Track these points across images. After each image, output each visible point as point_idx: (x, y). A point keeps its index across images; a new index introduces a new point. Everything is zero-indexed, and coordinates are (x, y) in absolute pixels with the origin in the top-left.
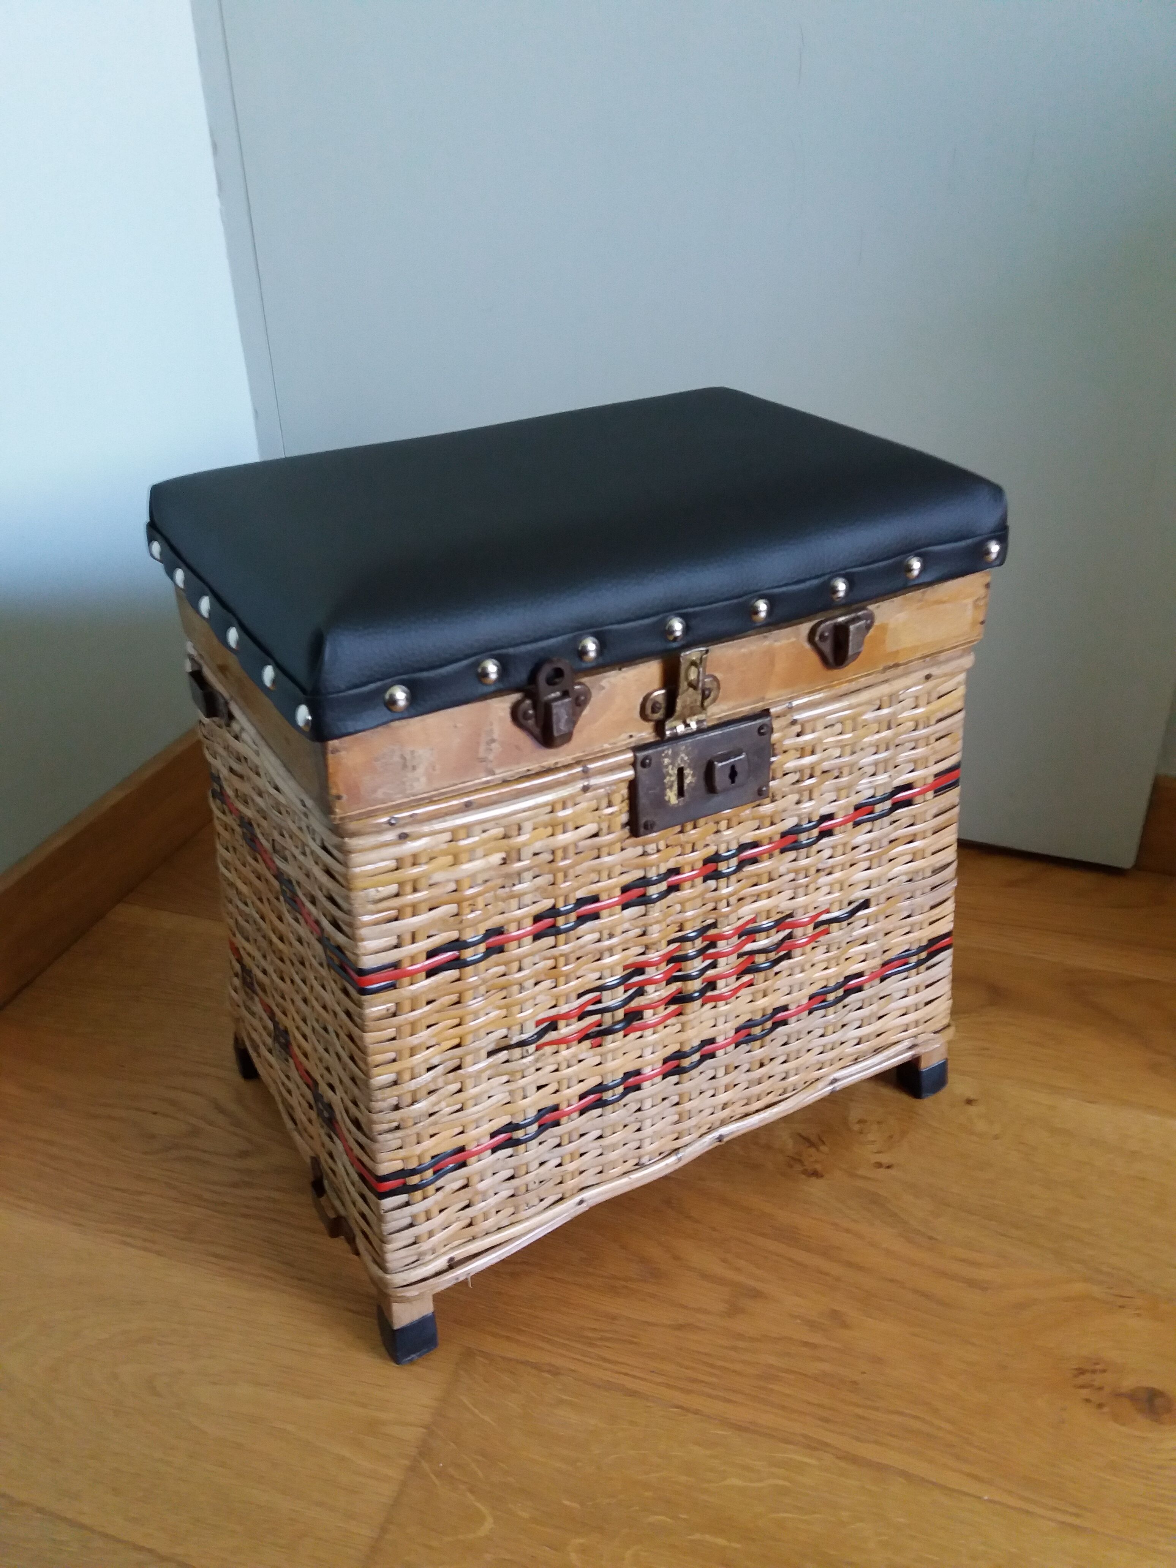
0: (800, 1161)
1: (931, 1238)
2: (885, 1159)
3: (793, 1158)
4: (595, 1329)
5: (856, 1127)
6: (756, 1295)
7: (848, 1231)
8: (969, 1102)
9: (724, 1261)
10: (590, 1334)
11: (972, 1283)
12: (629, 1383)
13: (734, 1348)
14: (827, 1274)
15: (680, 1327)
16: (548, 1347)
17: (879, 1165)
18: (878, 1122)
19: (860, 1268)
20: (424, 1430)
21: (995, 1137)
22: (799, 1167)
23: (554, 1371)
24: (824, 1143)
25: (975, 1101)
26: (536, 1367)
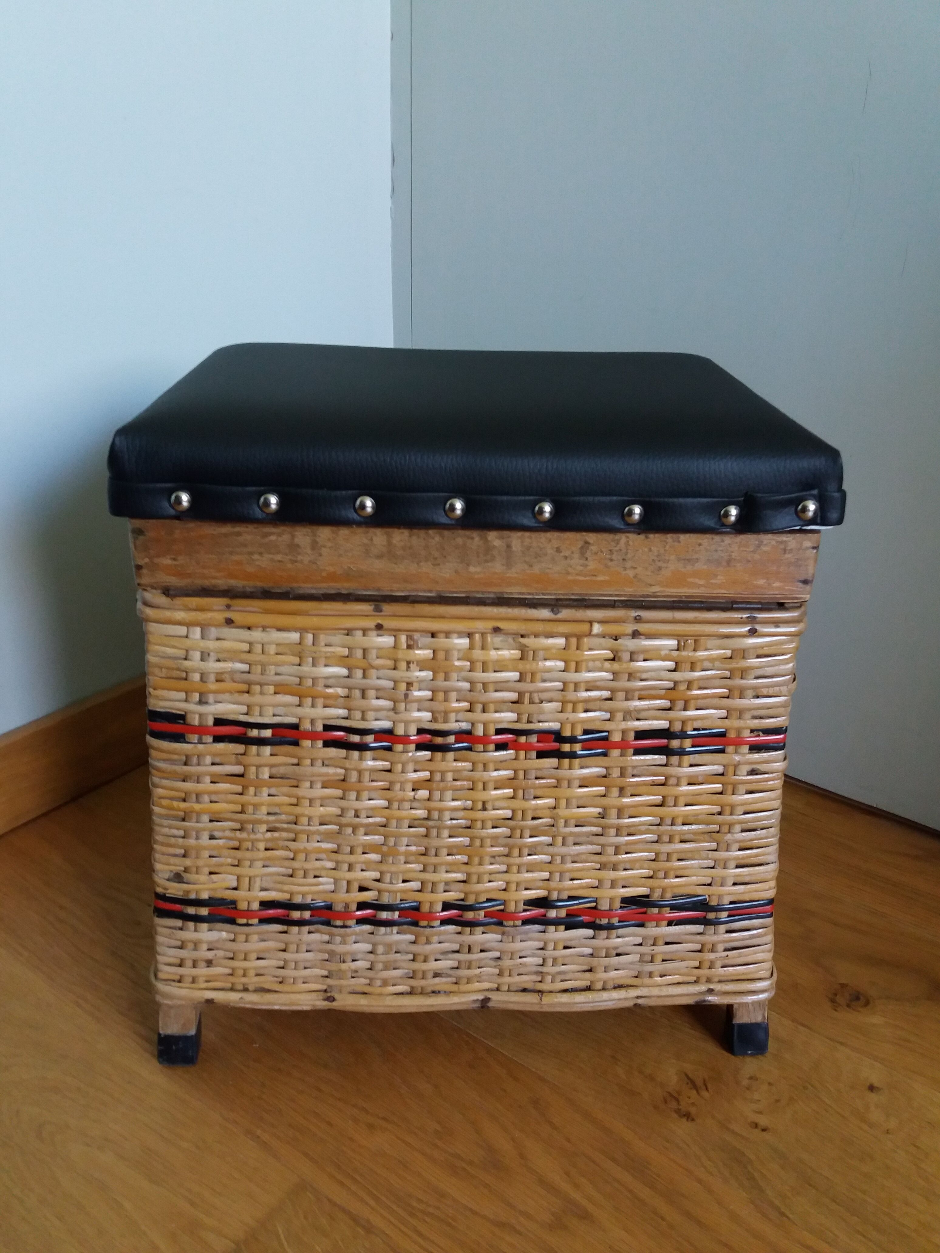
0: (677, 1100)
1: (783, 1214)
2: (763, 1121)
3: (671, 1095)
4: (422, 1201)
5: (745, 1082)
6: (585, 1216)
7: (700, 1181)
8: (872, 1088)
9: (567, 1174)
10: (415, 1204)
14: (663, 1219)
15: (501, 1225)
16: (372, 1203)
17: (756, 1125)
18: (770, 1084)
19: (699, 1223)
20: (233, 1245)
21: (888, 1132)
22: (674, 1105)
23: (369, 1229)
24: (707, 1089)
25: (878, 1089)
26: (355, 1219)
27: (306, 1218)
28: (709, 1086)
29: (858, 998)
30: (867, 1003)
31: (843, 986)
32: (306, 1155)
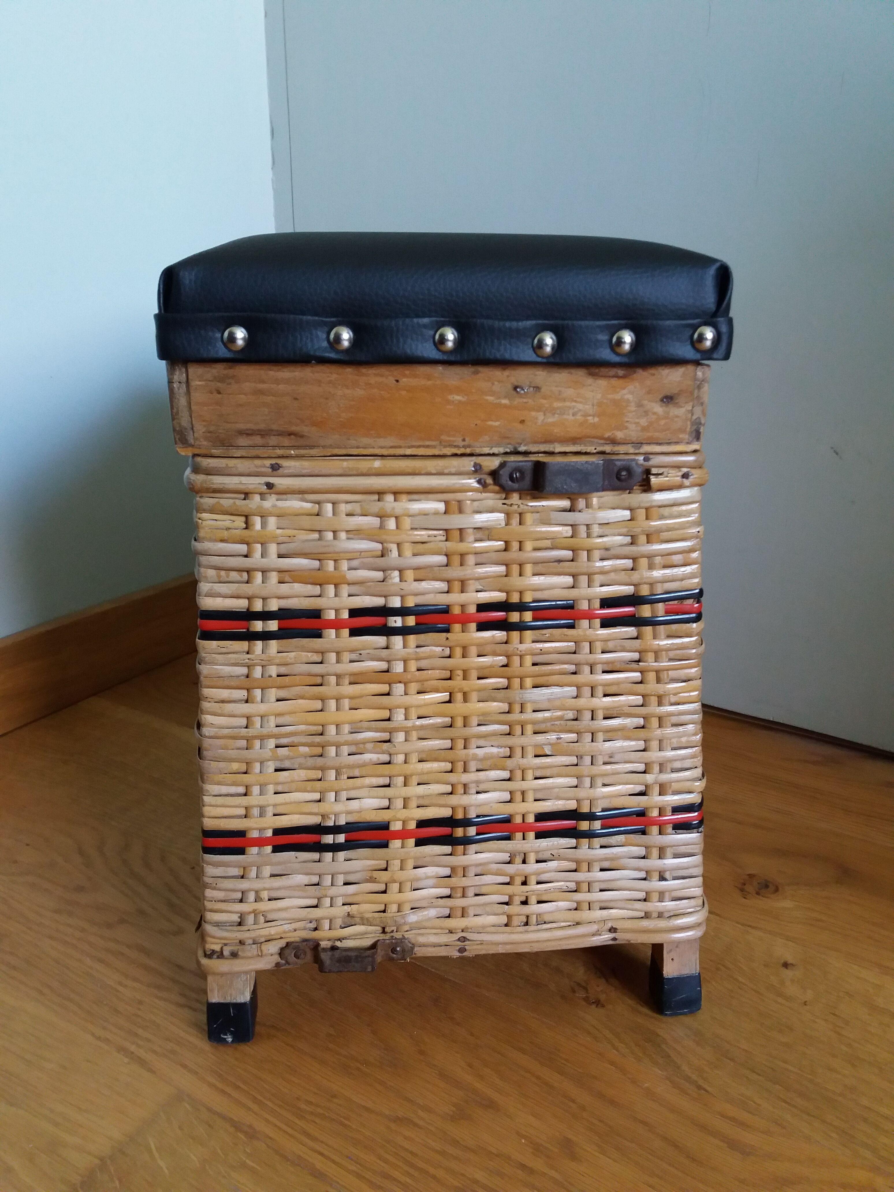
0: (585, 988)
1: (700, 1087)
3: (579, 985)
4: (311, 1103)
6: (490, 1105)
8: (786, 965)
9: (470, 1065)
10: (303, 1106)
11: (733, 1145)
12: (319, 1163)
13: (442, 1153)
14: (573, 1101)
15: (398, 1120)
16: (255, 1108)
19: (612, 1102)
20: (97, 1161)
21: (805, 1003)
22: (582, 994)
23: (252, 1134)
24: (616, 977)
25: (793, 966)
26: (237, 1126)
27: (180, 1128)
28: (618, 973)
29: (767, 886)
30: (777, 890)
31: (751, 876)
32: (184, 1066)
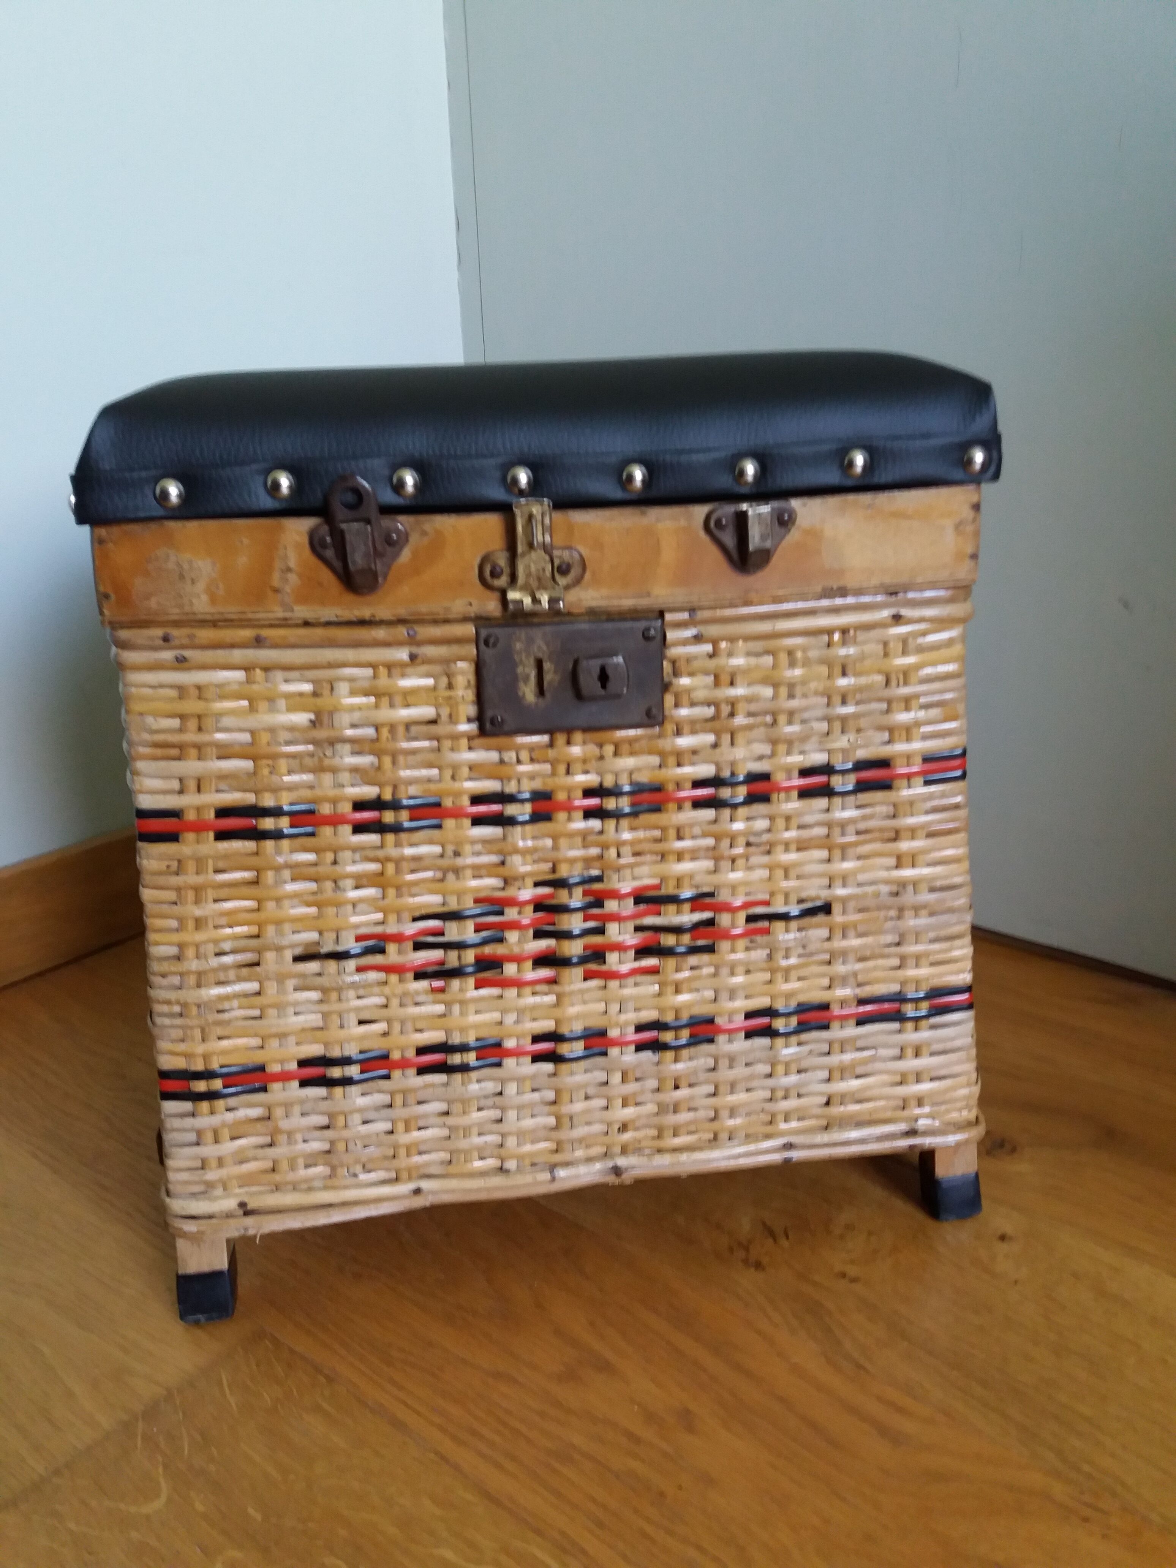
0: (747, 1249)
1: (859, 1366)
2: (852, 1271)
3: (739, 1243)
4: (404, 1351)
5: (838, 1231)
6: (605, 1367)
7: (760, 1333)
8: (1003, 1238)
9: (592, 1324)
10: (394, 1353)
11: (883, 1431)
12: (401, 1413)
13: (541, 1414)
14: (704, 1370)
15: (496, 1375)
16: (341, 1350)
17: (843, 1275)
18: (869, 1233)
19: (749, 1375)
20: (163, 1392)
21: (1016, 1282)
22: (742, 1254)
23: (333, 1378)
24: (787, 1237)
25: (1011, 1239)
26: (318, 1368)
27: (258, 1365)
28: (790, 1234)
30: (1014, 1150)
